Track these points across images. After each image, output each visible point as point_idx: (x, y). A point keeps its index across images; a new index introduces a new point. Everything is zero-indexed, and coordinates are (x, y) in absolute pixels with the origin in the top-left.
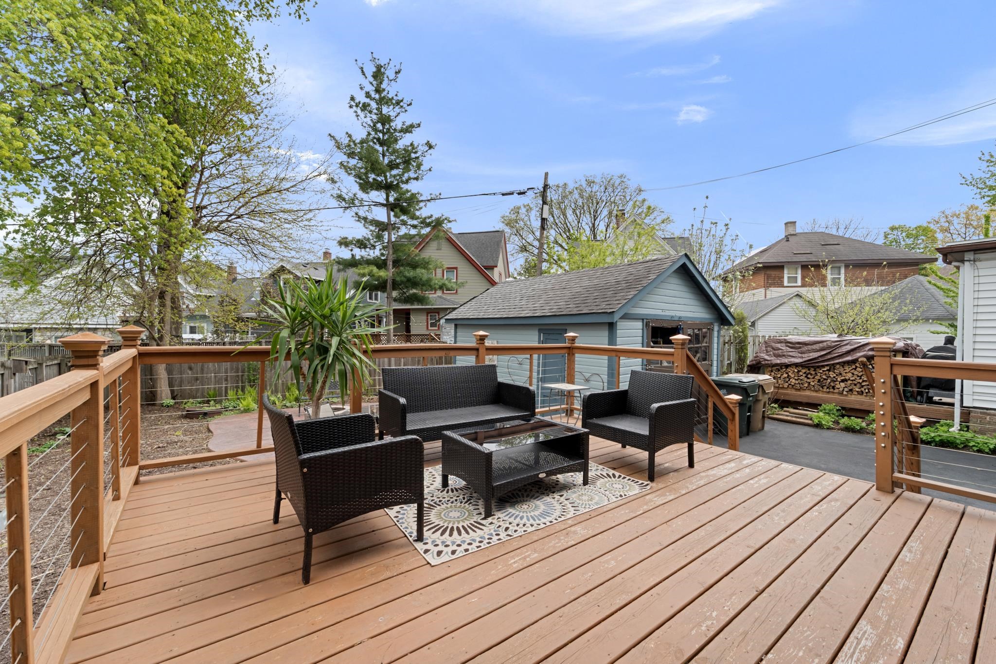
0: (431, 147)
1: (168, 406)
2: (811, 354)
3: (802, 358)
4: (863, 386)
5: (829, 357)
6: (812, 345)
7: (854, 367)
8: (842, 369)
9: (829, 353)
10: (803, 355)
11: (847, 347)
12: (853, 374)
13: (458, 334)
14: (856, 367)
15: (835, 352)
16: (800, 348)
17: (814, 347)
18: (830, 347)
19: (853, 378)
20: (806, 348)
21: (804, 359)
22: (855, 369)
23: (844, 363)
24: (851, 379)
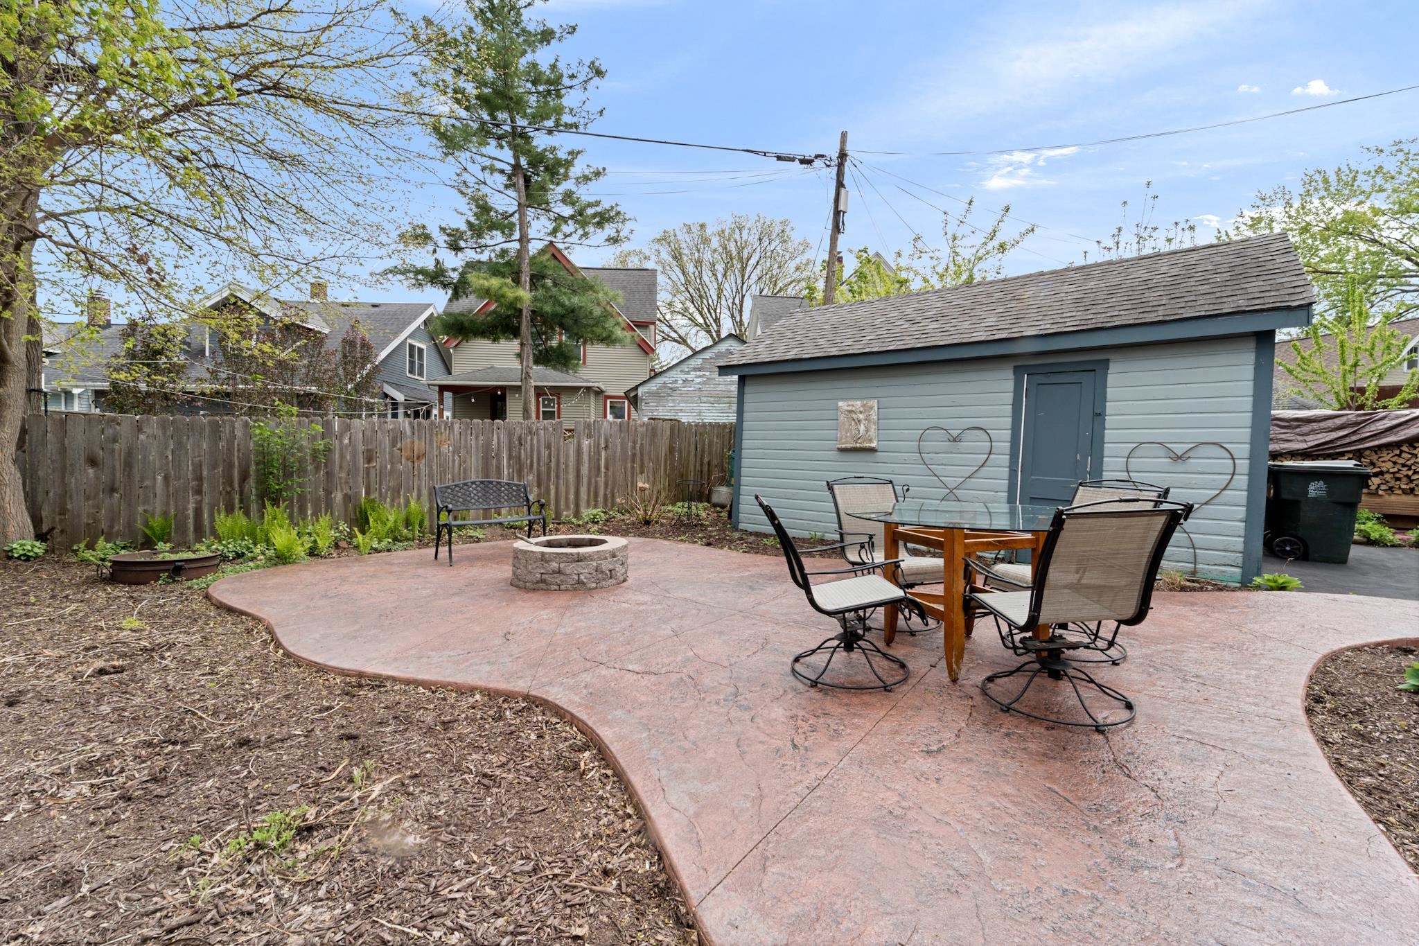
0: (599, 73)
1: (28, 559)
2: (1320, 436)
3: (1306, 441)
4: (1412, 481)
5: (1354, 438)
6: (1320, 421)
7: (1397, 452)
8: (1374, 457)
9: (1354, 433)
10: (1306, 438)
11: (1385, 422)
12: (1395, 463)
13: (747, 397)
14: (1402, 452)
15: (1364, 430)
16: (1298, 427)
17: (1323, 425)
18: (1357, 424)
19: (1395, 470)
20: (1306, 429)
21: (1310, 444)
22: (1399, 456)
23: (1380, 447)
24: (1391, 470)
